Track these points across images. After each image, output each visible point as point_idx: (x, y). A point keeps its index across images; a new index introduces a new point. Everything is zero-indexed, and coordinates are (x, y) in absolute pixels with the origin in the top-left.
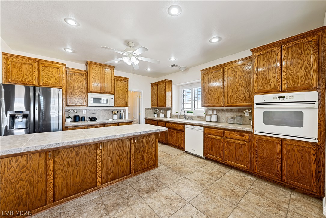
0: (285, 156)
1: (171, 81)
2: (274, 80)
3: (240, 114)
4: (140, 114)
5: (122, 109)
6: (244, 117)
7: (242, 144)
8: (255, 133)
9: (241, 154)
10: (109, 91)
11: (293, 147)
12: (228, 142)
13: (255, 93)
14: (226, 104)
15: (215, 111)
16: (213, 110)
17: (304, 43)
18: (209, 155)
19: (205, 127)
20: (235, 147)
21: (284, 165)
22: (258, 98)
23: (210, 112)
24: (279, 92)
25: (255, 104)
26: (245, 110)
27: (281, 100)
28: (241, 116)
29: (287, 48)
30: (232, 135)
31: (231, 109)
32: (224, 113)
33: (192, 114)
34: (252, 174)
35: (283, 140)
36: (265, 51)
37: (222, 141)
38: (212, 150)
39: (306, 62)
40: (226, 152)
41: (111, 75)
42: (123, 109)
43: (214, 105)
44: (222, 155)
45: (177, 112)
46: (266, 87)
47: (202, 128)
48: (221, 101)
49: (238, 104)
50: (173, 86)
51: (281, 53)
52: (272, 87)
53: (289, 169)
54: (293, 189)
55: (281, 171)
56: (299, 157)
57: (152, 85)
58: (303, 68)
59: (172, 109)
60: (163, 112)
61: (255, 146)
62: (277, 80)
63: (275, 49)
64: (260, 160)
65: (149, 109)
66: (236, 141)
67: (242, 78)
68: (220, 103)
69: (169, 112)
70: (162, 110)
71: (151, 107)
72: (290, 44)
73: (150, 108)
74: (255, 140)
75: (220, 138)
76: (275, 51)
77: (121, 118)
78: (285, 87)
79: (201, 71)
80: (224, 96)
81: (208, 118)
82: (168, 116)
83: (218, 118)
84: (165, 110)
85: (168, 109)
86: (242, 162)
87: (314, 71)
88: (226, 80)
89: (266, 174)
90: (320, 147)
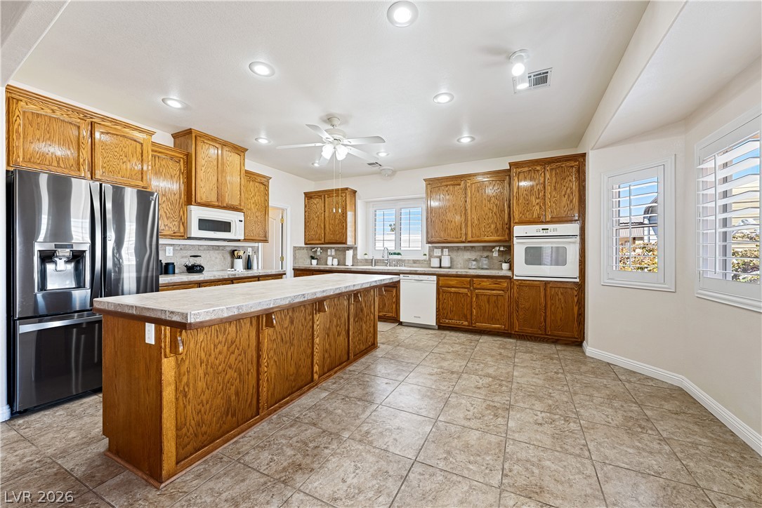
0: (549, 303)
1: (355, 192)
2: (537, 207)
3: (486, 254)
4: (282, 259)
5: (250, 247)
6: (492, 257)
7: (497, 296)
8: (515, 278)
9: (496, 309)
10: (235, 203)
11: (557, 289)
12: (477, 296)
13: (516, 223)
14: (470, 238)
15: (446, 251)
16: (443, 248)
17: (567, 167)
18: (447, 321)
19: (439, 276)
20: (488, 302)
21: (548, 313)
22: (518, 230)
23: (437, 252)
24: (542, 223)
25: (515, 238)
26: (494, 247)
27: (545, 233)
28: (487, 257)
29: (552, 169)
30: (484, 284)
31: (472, 247)
32: (460, 253)
33: (399, 257)
34: (509, 335)
35: (546, 283)
36: (526, 169)
37: (469, 295)
38: (451, 311)
39: (569, 189)
40: (474, 311)
41: (239, 169)
42: (252, 247)
43: (450, 239)
44: (469, 317)
45: (366, 254)
46: (528, 216)
48: (461, 234)
49: (486, 238)
50: (359, 203)
51: (545, 174)
52: (534, 217)
53: (553, 318)
54: (555, 341)
55: (545, 322)
56: (563, 301)
57: (309, 196)
58: (566, 196)
59: (356, 248)
60: (333, 253)
61: (516, 295)
62: (540, 208)
63: (538, 168)
64: (521, 313)
65: (301, 248)
66: (489, 291)
67: (493, 199)
68: (459, 236)
69: (350, 253)
70: (329, 250)
71: (306, 244)
72: (554, 166)
73: (303, 245)
74: (515, 287)
75: (465, 291)
76: (538, 171)
77: (248, 266)
78: (549, 218)
79: (425, 180)
80: (466, 225)
81: (435, 262)
82: (349, 262)
83: (452, 261)
84: (337, 250)
85: (349, 248)
86: (497, 322)
87: (576, 201)
88: (468, 200)
89: (529, 330)
90: (580, 287)
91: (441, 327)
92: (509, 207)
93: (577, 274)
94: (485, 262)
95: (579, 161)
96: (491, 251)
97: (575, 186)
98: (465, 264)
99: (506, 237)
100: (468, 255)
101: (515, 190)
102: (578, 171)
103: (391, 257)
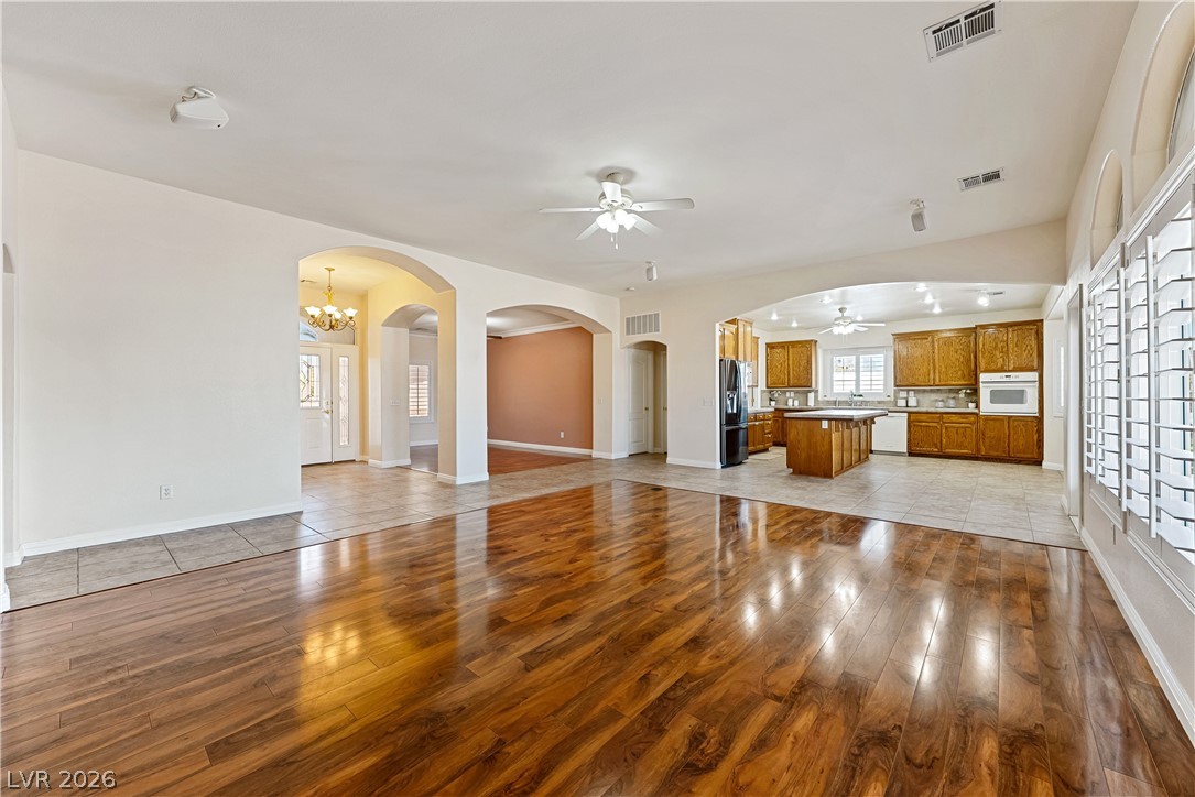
0: (1012, 432)
1: (816, 342)
2: (1001, 360)
3: (952, 395)
6: (958, 398)
7: (965, 427)
8: (981, 414)
9: (964, 438)
11: (1019, 422)
12: (946, 428)
13: (981, 370)
14: (937, 382)
15: (912, 393)
16: (908, 391)
17: (1027, 329)
18: (917, 449)
19: (909, 413)
20: (957, 432)
21: (1011, 440)
22: (983, 377)
23: (903, 394)
24: (1005, 371)
25: (981, 383)
26: (960, 390)
27: (1008, 379)
28: (953, 398)
29: (1013, 331)
30: (952, 418)
31: (939, 390)
32: (926, 395)
33: (863, 398)
34: (976, 458)
35: (1010, 417)
36: (991, 330)
37: (939, 427)
38: (921, 441)
39: (1029, 346)
40: (944, 440)
43: (917, 383)
44: (939, 445)
45: (824, 396)
46: (993, 366)
47: (906, 414)
48: (929, 379)
49: (953, 383)
50: (820, 351)
51: (1007, 334)
52: (998, 367)
53: (1015, 443)
54: (1019, 461)
55: (1009, 447)
56: (1024, 430)
57: (770, 346)
58: (1026, 351)
59: (819, 390)
60: (793, 395)
61: (982, 427)
62: (1004, 360)
64: (987, 441)
65: (764, 392)
66: (958, 424)
67: (960, 351)
68: (927, 381)
69: (811, 396)
70: (790, 393)
71: (768, 388)
72: (1015, 328)
74: (982, 421)
75: (936, 424)
78: (1011, 368)
79: (893, 334)
80: (934, 372)
81: (902, 403)
82: (811, 403)
83: (918, 401)
84: (796, 392)
85: (810, 392)
86: (965, 448)
87: (1035, 355)
88: (936, 351)
89: (995, 454)
90: (1040, 420)
91: (911, 454)
92: (975, 357)
93: (1037, 410)
94: (952, 403)
95: (1037, 325)
96: (958, 393)
97: (1034, 343)
98: (931, 403)
99: (973, 382)
100: (934, 396)
101: (981, 346)
102: (1037, 333)
103: (855, 398)
